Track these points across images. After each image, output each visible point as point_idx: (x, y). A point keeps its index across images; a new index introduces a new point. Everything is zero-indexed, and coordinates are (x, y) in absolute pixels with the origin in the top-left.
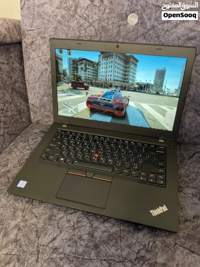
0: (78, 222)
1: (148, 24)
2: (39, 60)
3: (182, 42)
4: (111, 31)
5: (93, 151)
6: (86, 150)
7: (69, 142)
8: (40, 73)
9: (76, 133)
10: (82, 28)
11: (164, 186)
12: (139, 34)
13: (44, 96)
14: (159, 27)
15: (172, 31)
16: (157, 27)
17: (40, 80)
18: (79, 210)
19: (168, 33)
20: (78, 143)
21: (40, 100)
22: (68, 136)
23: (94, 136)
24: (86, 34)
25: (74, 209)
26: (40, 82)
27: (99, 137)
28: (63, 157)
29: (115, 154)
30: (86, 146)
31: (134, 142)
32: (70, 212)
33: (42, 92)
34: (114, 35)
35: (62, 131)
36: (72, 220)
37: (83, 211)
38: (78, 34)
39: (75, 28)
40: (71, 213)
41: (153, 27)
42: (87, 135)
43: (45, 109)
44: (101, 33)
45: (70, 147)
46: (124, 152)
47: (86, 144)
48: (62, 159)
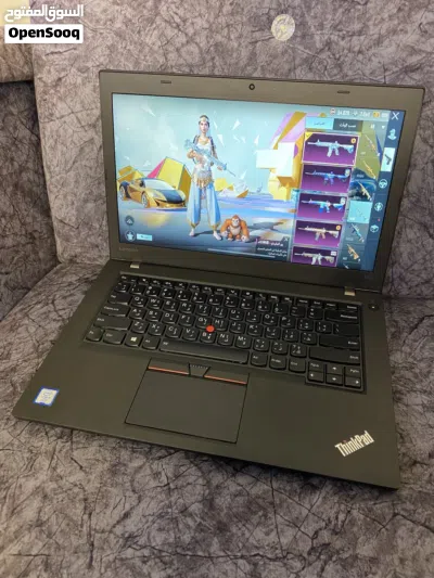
0: (177, 477)
1: (317, 38)
2: (75, 121)
3: (393, 76)
4: (235, 55)
5: (201, 319)
6: (186, 318)
7: (146, 301)
8: (77, 150)
9: (162, 282)
10: (171, 48)
11: (362, 390)
12: (297, 61)
13: (86, 201)
14: (342, 43)
15: (370, 53)
16: (337, 44)
17: (76, 164)
18: (177, 450)
19: (360, 57)
20: (168, 303)
21: (77, 210)
22: (143, 289)
23: (201, 287)
24: (181, 61)
25: (167, 448)
26: (77, 168)
27: (214, 289)
28: (135, 333)
29: (251, 324)
30: (185, 309)
31: (292, 298)
32: (159, 454)
33: (82, 193)
34: (242, 64)
35: (130, 277)
36: (163, 474)
37: (187, 452)
38: (162, 60)
39: (156, 48)
40: (160, 458)
41: (328, 44)
42: (186, 285)
43: (90, 229)
44: (213, 59)
45: (151, 313)
46: (270, 319)
47: (185, 305)
48: (134, 339)
